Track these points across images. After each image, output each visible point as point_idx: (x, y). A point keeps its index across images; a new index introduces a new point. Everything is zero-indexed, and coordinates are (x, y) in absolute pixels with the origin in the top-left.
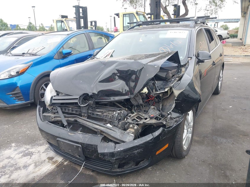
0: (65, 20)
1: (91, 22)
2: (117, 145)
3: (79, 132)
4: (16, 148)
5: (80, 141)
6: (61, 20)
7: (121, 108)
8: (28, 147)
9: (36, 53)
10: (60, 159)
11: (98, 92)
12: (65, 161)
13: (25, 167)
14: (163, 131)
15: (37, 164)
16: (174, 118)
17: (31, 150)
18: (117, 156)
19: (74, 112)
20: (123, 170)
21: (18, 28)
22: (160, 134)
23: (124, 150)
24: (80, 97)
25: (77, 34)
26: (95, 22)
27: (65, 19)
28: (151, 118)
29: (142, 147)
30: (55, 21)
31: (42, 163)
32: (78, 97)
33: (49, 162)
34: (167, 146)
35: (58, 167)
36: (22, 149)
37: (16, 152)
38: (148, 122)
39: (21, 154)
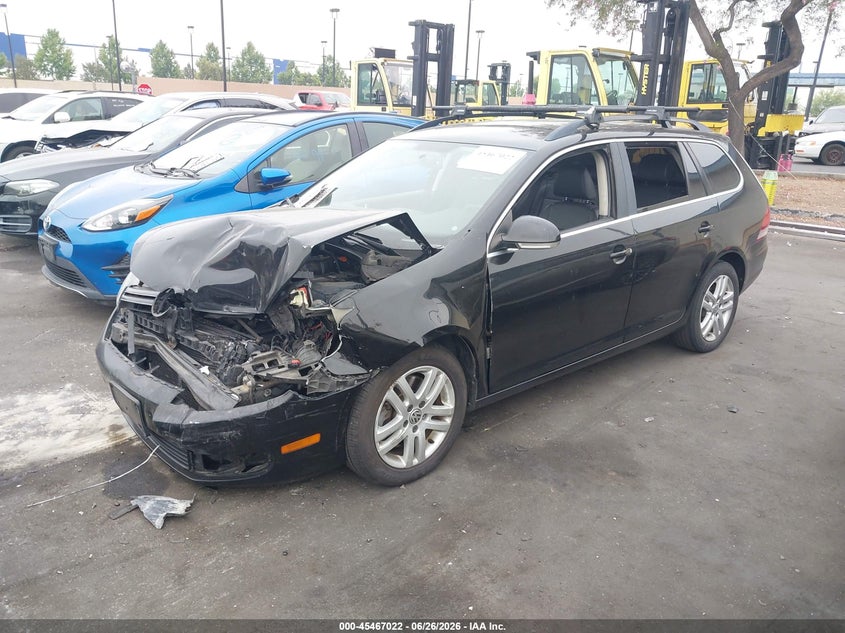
0: (383, 64)
1: (494, 69)
2: (195, 413)
3: (149, 375)
4: (69, 394)
5: (140, 393)
6: (372, 64)
7: (250, 334)
8: (92, 395)
9: (195, 172)
10: (130, 433)
11: (201, 290)
12: (139, 439)
13: (58, 433)
14: (294, 398)
15: (81, 434)
16: (333, 375)
17: (91, 404)
18: (186, 435)
19: (154, 329)
20: (215, 475)
21: (293, 70)
22: (284, 406)
23: (200, 424)
24: (160, 295)
25: (326, 125)
26: (507, 68)
27: (382, 60)
28: (291, 367)
29: (238, 426)
30: (355, 66)
31: (92, 433)
32: (155, 294)
33: (107, 433)
34: (315, 439)
35: (116, 446)
36: (80, 398)
37: (63, 402)
38: (277, 376)
39: (69, 408)
